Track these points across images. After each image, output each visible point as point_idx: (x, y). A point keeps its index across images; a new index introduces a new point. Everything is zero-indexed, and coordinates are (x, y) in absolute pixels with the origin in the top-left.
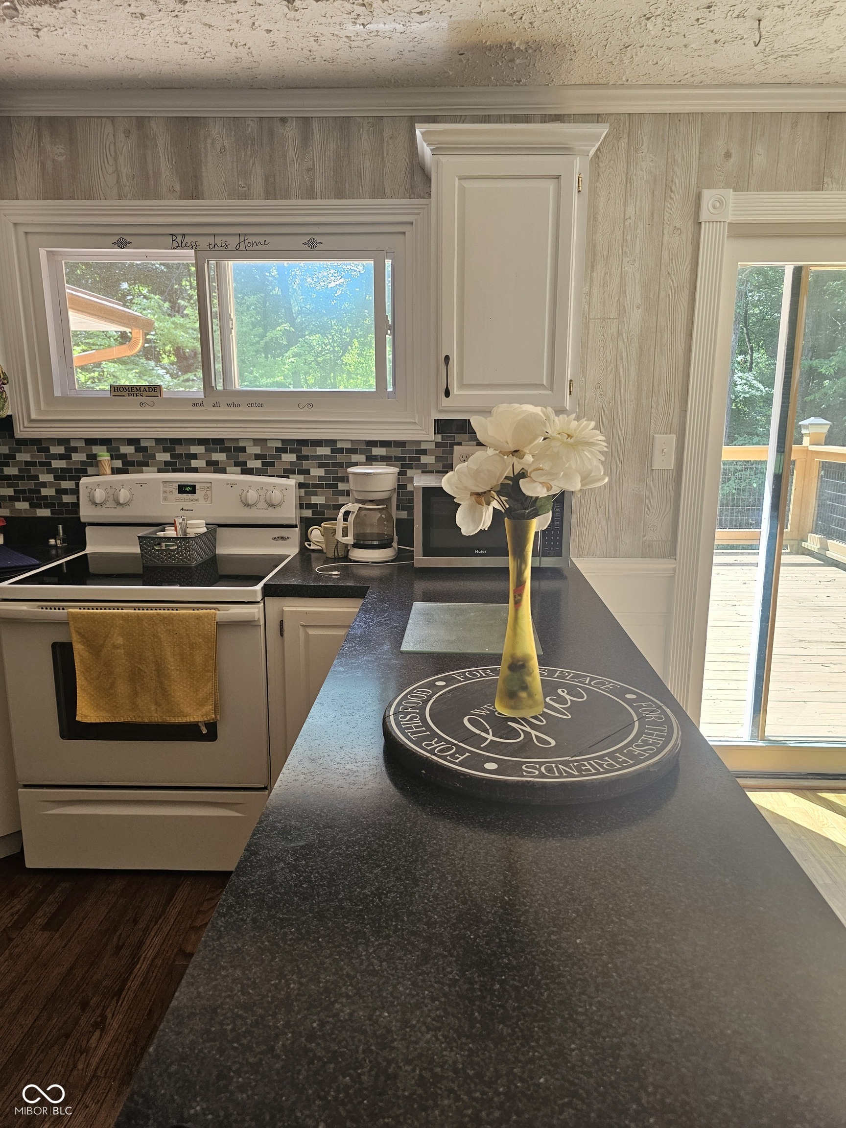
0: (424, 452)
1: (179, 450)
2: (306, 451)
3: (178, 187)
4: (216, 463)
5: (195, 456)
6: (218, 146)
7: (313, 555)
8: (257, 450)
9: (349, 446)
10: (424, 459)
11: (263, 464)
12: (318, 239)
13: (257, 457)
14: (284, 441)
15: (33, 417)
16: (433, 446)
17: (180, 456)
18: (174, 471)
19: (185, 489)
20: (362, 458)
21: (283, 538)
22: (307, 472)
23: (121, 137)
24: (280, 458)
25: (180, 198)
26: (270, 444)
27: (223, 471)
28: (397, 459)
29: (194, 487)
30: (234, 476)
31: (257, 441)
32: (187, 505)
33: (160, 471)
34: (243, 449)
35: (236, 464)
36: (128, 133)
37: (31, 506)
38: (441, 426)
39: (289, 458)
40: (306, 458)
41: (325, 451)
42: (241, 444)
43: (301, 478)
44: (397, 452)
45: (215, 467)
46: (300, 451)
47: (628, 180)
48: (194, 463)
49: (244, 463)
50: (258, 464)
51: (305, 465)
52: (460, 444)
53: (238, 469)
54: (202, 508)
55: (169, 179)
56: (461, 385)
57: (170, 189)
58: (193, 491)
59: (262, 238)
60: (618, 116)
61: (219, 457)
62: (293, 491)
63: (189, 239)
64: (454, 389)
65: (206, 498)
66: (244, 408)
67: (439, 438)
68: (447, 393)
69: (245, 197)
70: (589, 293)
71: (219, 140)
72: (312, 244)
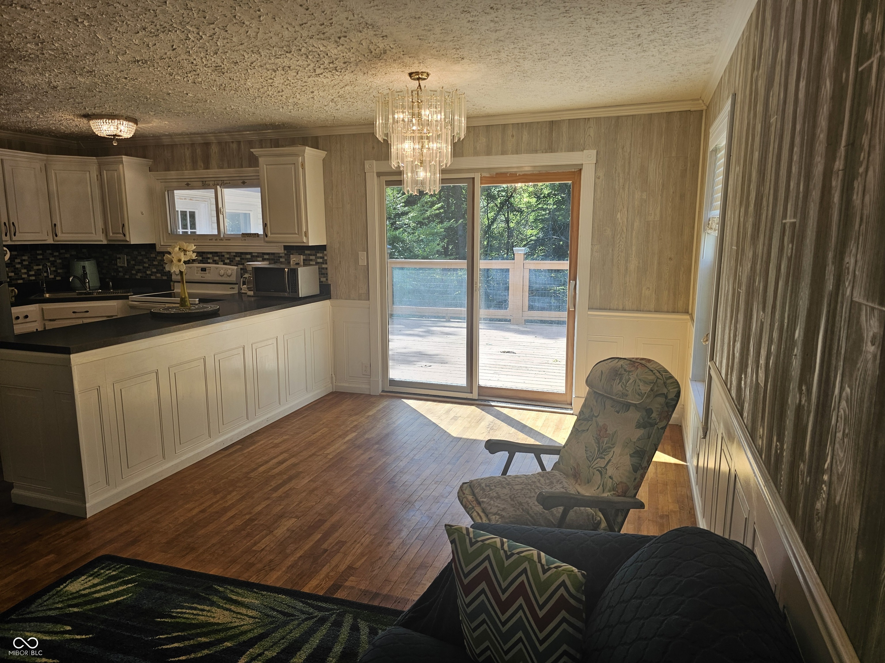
0: (281, 257)
1: (204, 256)
2: (243, 256)
4: (215, 261)
5: (209, 258)
6: (214, 151)
7: (243, 295)
8: (228, 256)
9: (256, 254)
10: (281, 260)
11: (230, 261)
12: (246, 181)
13: (228, 258)
14: (236, 253)
15: (162, 244)
16: (283, 255)
17: (204, 258)
18: (203, 263)
19: (204, 270)
20: (261, 259)
21: (233, 288)
22: (243, 264)
23: (186, 149)
24: (235, 259)
25: (203, 169)
26: (232, 254)
27: (218, 264)
28: (272, 259)
29: (206, 269)
30: (221, 266)
31: (228, 253)
32: (203, 275)
33: (199, 263)
34: (224, 256)
35: (222, 261)
36: (188, 149)
37: (162, 275)
38: (286, 248)
39: (238, 259)
40: (243, 259)
41: (249, 256)
42: (223, 254)
43: (241, 266)
44: (272, 257)
46: (241, 256)
47: (341, 158)
49: (224, 261)
50: (227, 261)
51: (243, 261)
52: (293, 254)
53: (222, 263)
54: (208, 276)
55: (200, 163)
56: (271, 234)
57: (201, 167)
58: (205, 271)
59: (228, 182)
60: (336, 136)
61: (216, 258)
62: (235, 271)
63: (207, 183)
64: (269, 235)
65: (209, 273)
66: (224, 241)
67: (286, 252)
68: (267, 236)
69: (222, 168)
70: (332, 199)
71: (214, 149)
72: (244, 183)
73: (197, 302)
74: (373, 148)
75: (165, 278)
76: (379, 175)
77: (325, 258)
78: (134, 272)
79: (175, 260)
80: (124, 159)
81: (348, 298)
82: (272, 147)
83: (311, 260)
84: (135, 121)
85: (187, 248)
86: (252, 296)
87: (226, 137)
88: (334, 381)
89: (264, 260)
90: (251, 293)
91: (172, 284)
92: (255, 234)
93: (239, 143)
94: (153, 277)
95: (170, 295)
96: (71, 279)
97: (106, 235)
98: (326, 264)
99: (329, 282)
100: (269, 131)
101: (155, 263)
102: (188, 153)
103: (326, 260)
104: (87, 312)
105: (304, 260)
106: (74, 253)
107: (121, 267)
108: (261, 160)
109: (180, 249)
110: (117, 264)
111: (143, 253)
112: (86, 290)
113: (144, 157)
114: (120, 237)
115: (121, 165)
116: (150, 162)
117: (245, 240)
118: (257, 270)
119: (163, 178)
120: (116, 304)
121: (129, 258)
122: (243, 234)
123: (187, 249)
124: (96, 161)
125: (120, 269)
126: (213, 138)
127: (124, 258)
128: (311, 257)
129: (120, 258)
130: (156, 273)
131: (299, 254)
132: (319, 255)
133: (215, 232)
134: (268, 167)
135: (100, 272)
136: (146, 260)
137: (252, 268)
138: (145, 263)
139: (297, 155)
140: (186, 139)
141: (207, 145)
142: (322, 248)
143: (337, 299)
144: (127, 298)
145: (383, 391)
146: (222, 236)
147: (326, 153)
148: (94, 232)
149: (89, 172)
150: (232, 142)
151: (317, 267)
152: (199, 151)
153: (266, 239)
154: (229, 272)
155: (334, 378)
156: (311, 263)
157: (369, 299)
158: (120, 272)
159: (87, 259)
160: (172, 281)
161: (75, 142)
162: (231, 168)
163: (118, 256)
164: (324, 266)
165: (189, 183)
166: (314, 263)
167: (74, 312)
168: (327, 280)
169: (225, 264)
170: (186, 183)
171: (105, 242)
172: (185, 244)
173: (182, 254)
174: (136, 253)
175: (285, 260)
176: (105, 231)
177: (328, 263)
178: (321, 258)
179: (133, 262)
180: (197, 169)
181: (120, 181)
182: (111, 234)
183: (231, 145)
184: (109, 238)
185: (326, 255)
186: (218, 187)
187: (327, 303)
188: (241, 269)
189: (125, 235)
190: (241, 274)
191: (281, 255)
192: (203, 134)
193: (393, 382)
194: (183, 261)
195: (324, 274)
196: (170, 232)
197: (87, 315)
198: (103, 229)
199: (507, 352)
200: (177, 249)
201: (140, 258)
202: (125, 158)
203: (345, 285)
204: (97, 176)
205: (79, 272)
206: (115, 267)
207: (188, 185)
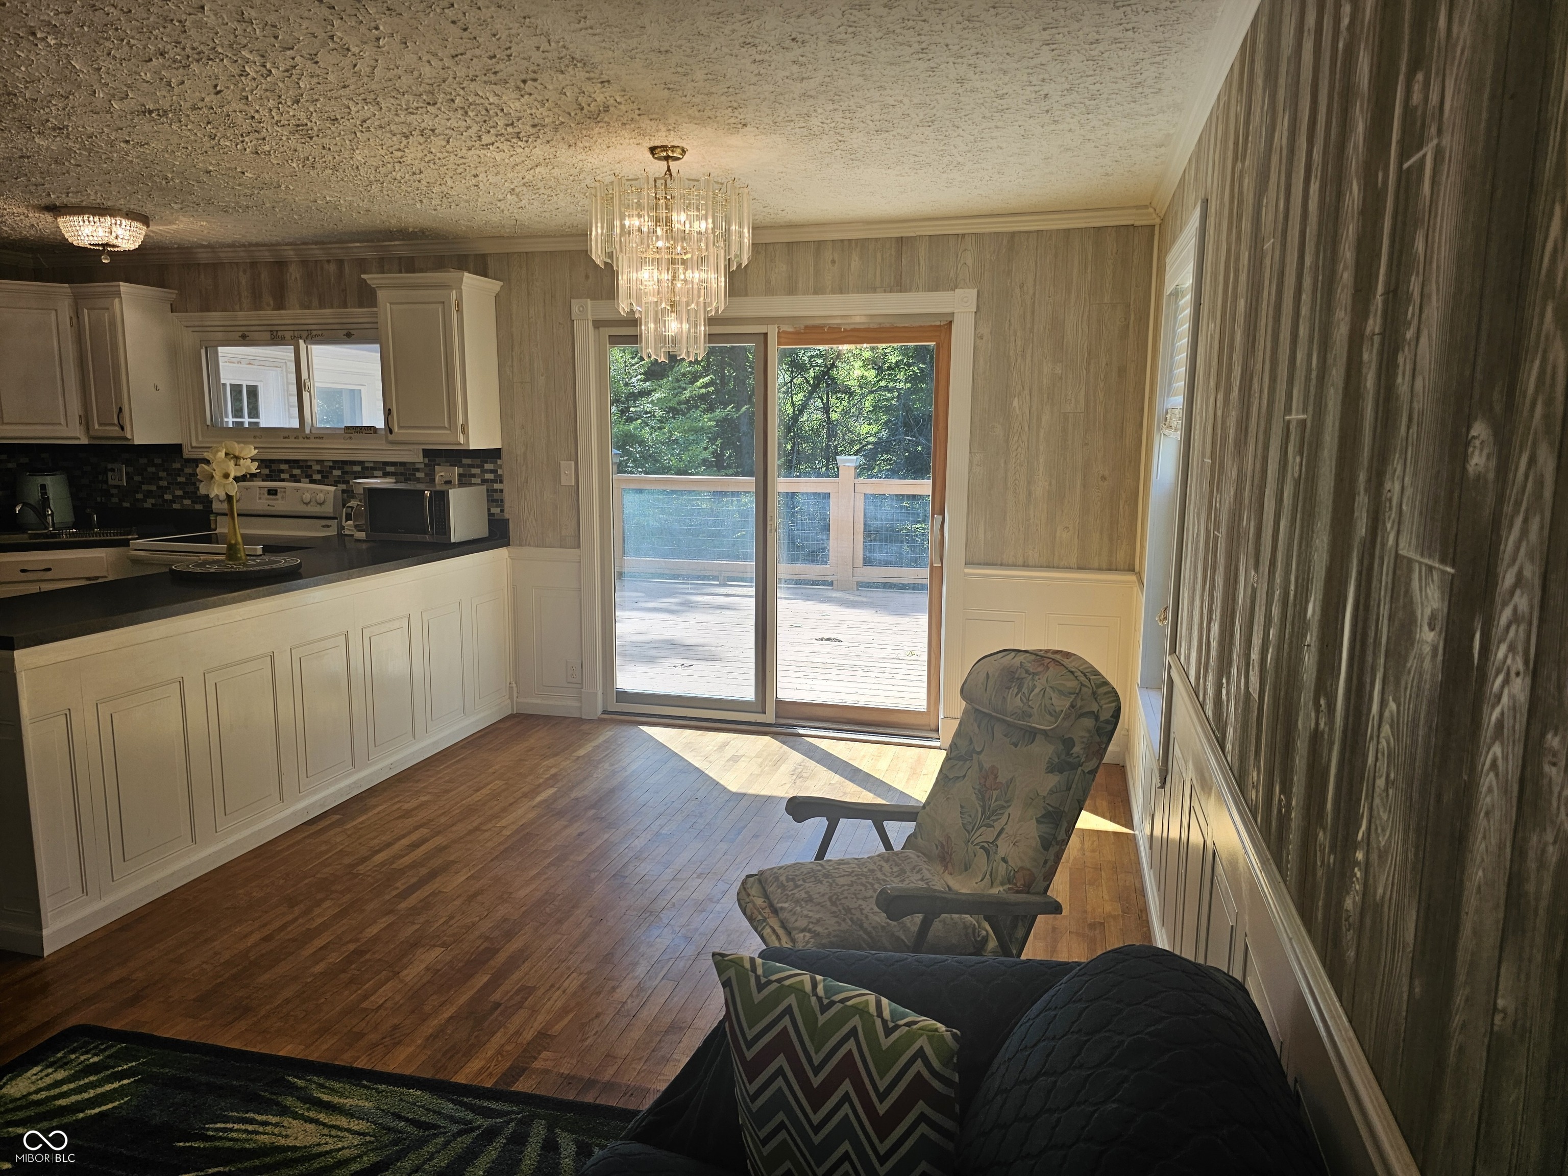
0: (418, 470)
1: (274, 467)
2: (347, 468)
3: (272, 303)
4: (295, 476)
5: (283, 471)
6: (293, 278)
7: (347, 538)
8: (318, 467)
9: (372, 465)
10: (419, 475)
11: (322, 477)
12: (352, 332)
13: (319, 472)
14: (334, 462)
15: (194, 444)
16: (422, 466)
17: (274, 471)
18: (271, 480)
19: (272, 492)
20: (380, 473)
21: (328, 526)
22: (347, 482)
23: (241, 274)
24: (331, 473)
25: (274, 309)
26: (326, 464)
27: (299, 481)
28: (402, 474)
29: (276, 491)
30: (305, 485)
31: (319, 462)
32: (272, 502)
33: (263, 480)
34: (310, 467)
35: (307, 477)
36: (245, 272)
37: (192, 502)
38: (427, 453)
39: (337, 473)
40: (347, 473)
41: (357, 468)
42: (309, 464)
43: (344, 487)
44: (401, 469)
45: (294, 479)
46: (343, 468)
47: (529, 294)
48: (283, 476)
49: (311, 476)
50: (317, 477)
51: (347, 477)
52: (439, 465)
53: (308, 480)
54: (280, 505)
55: (268, 299)
56: (400, 427)
57: (269, 305)
58: (276, 494)
59: (320, 333)
60: (519, 254)
61: (297, 472)
62: (331, 496)
63: (280, 334)
64: (396, 429)
65: (283, 497)
66: (312, 440)
67: (426, 461)
68: (391, 432)
69: (309, 308)
70: (512, 366)
71: (294, 273)
72: (349, 335)
73: (260, 552)
74: (587, 277)
75: (199, 507)
76: (598, 324)
77: (500, 472)
78: (139, 496)
79: (218, 476)
80: (122, 289)
81: (541, 544)
82: (400, 272)
83: (474, 476)
84: (145, 220)
85: (240, 452)
86: (364, 541)
87: (317, 252)
88: (515, 694)
89: (386, 475)
90: (362, 535)
91: (212, 518)
92: (370, 428)
93: (340, 262)
94: (176, 506)
95: (208, 539)
96: (17, 509)
97: (88, 429)
98: (501, 482)
99: (507, 516)
100: (397, 243)
101: (181, 479)
102: (244, 279)
103: (501, 476)
104: (49, 569)
105: (459, 475)
106: (24, 460)
107: (115, 487)
108: (381, 295)
109: (226, 454)
110: (106, 482)
111: (158, 461)
112: (46, 528)
113: (162, 286)
114: (114, 431)
115: (117, 301)
116: (172, 294)
117: (351, 438)
118: (372, 492)
119: (197, 323)
120: (103, 555)
121: (131, 469)
122: (347, 428)
123: (242, 455)
124: (69, 290)
125: (114, 491)
126: (291, 253)
127: (120, 470)
128: (474, 471)
129: (113, 470)
130: (182, 497)
131: (451, 465)
132: (488, 466)
133: (296, 424)
134: (394, 306)
135: (74, 496)
136: (162, 474)
137: (364, 489)
138: (161, 479)
139: (446, 287)
140: (242, 254)
141: (280, 265)
142: (494, 454)
143: (521, 545)
144: (125, 543)
145: (604, 712)
146: (307, 431)
147: (501, 283)
148: (63, 421)
149: (56, 310)
150: (328, 261)
151: (484, 487)
152: (265, 276)
153: (391, 437)
154: (321, 497)
155: (515, 689)
156: (474, 480)
157: (579, 547)
158: (112, 495)
159: (51, 471)
160: (212, 512)
161: (30, 256)
162: (325, 308)
163: (110, 466)
164: (497, 486)
165: (247, 333)
166: (479, 481)
167: (23, 571)
168: (502, 511)
169: (313, 482)
170: (240, 334)
171: (84, 441)
172: (236, 445)
173: (232, 463)
174: (143, 461)
175: (426, 475)
176: (85, 420)
177: (505, 481)
178: (491, 471)
179: (137, 478)
180: (261, 309)
181: (114, 327)
182: (97, 426)
183: (326, 266)
184: (92, 433)
185: (501, 467)
186: (301, 342)
187: (502, 552)
188: (343, 491)
189: (122, 428)
190: (343, 500)
191: (417, 466)
192: (272, 245)
193: (623, 696)
194: (232, 476)
195: (496, 501)
196: (209, 423)
197: (48, 575)
198: (80, 417)
199: (828, 639)
200: (222, 454)
201: (151, 469)
202: (124, 287)
203: (536, 520)
204: (71, 318)
205: (35, 496)
206: (105, 487)
207: (244, 337)
